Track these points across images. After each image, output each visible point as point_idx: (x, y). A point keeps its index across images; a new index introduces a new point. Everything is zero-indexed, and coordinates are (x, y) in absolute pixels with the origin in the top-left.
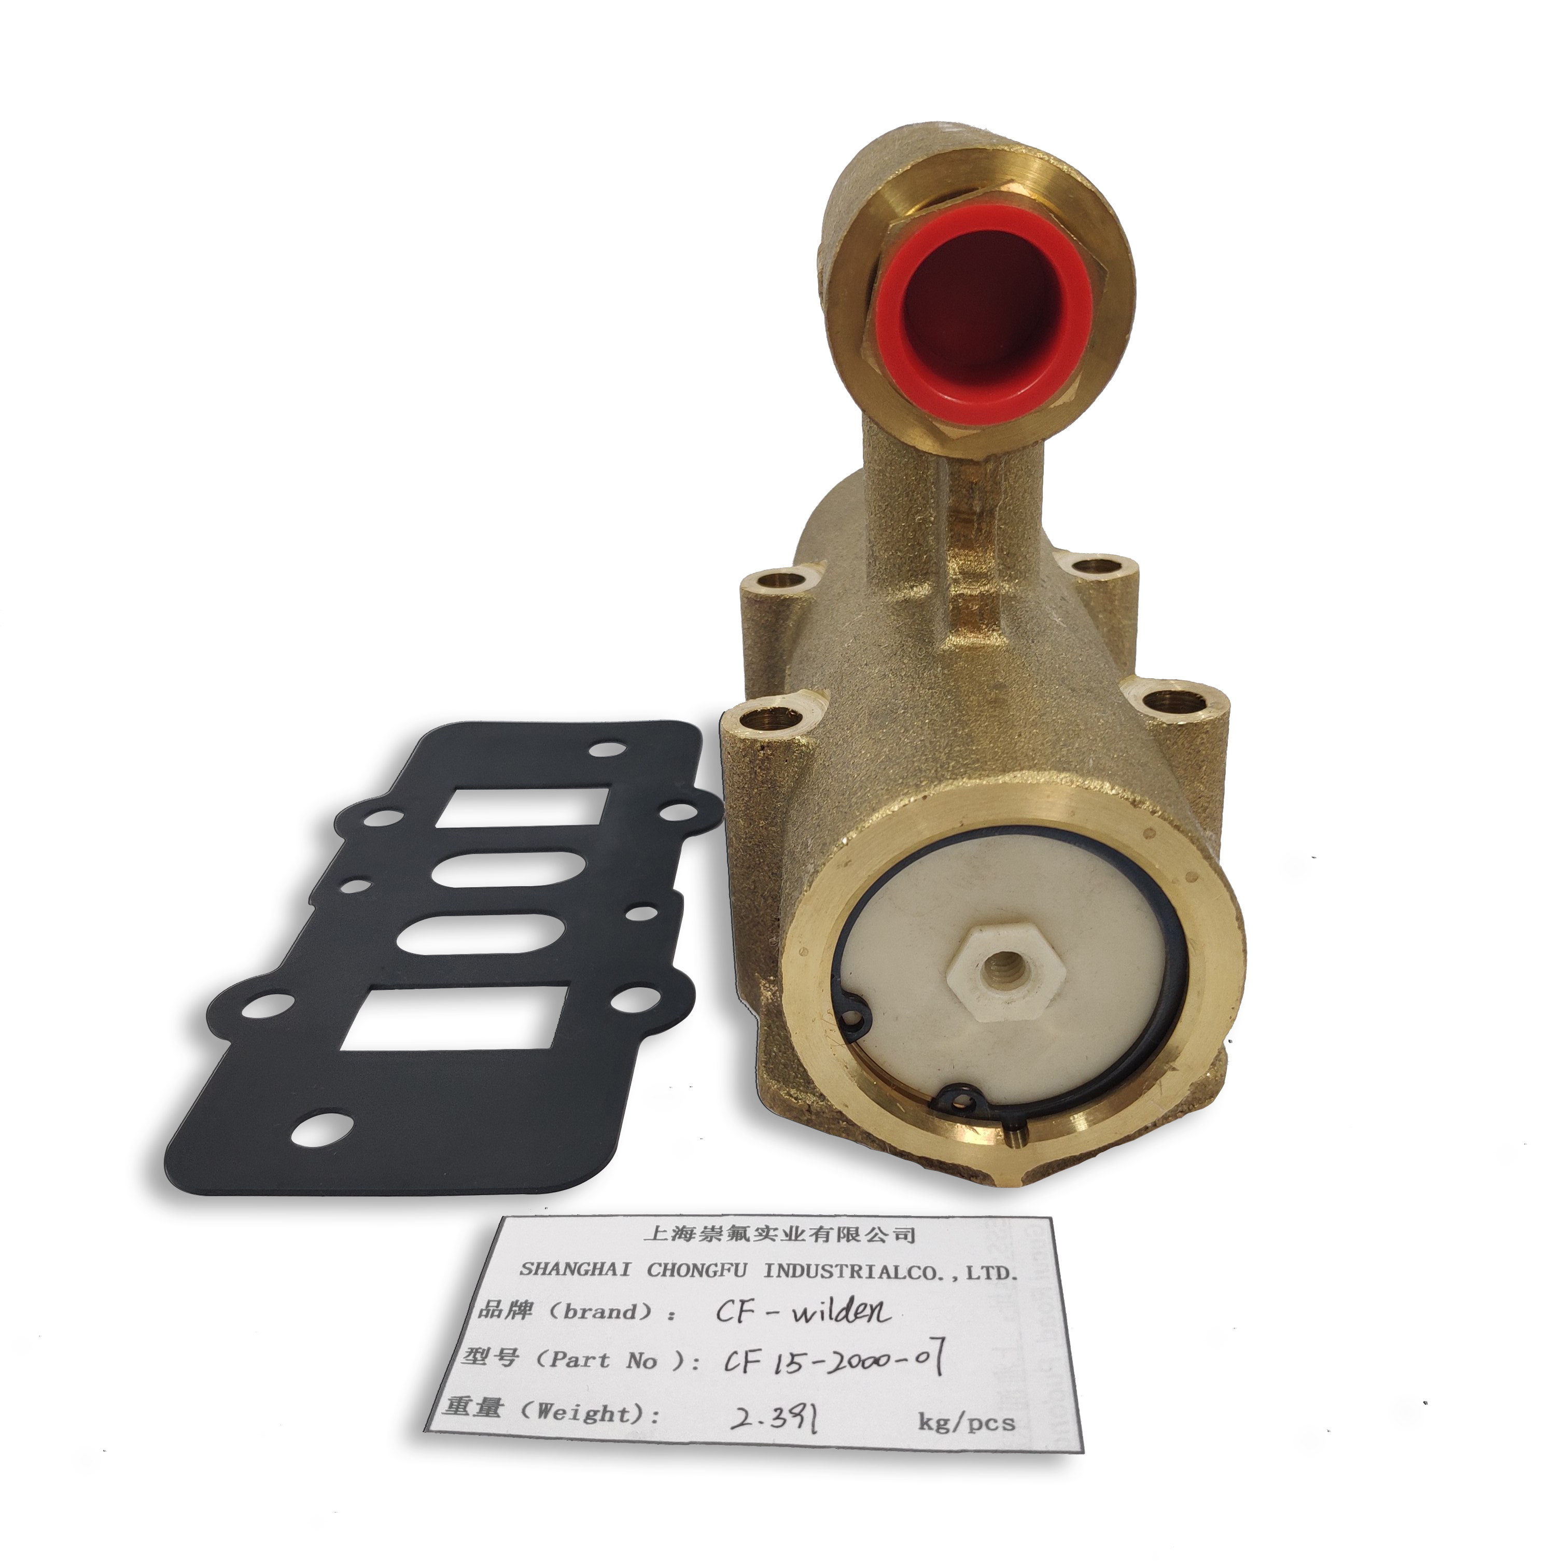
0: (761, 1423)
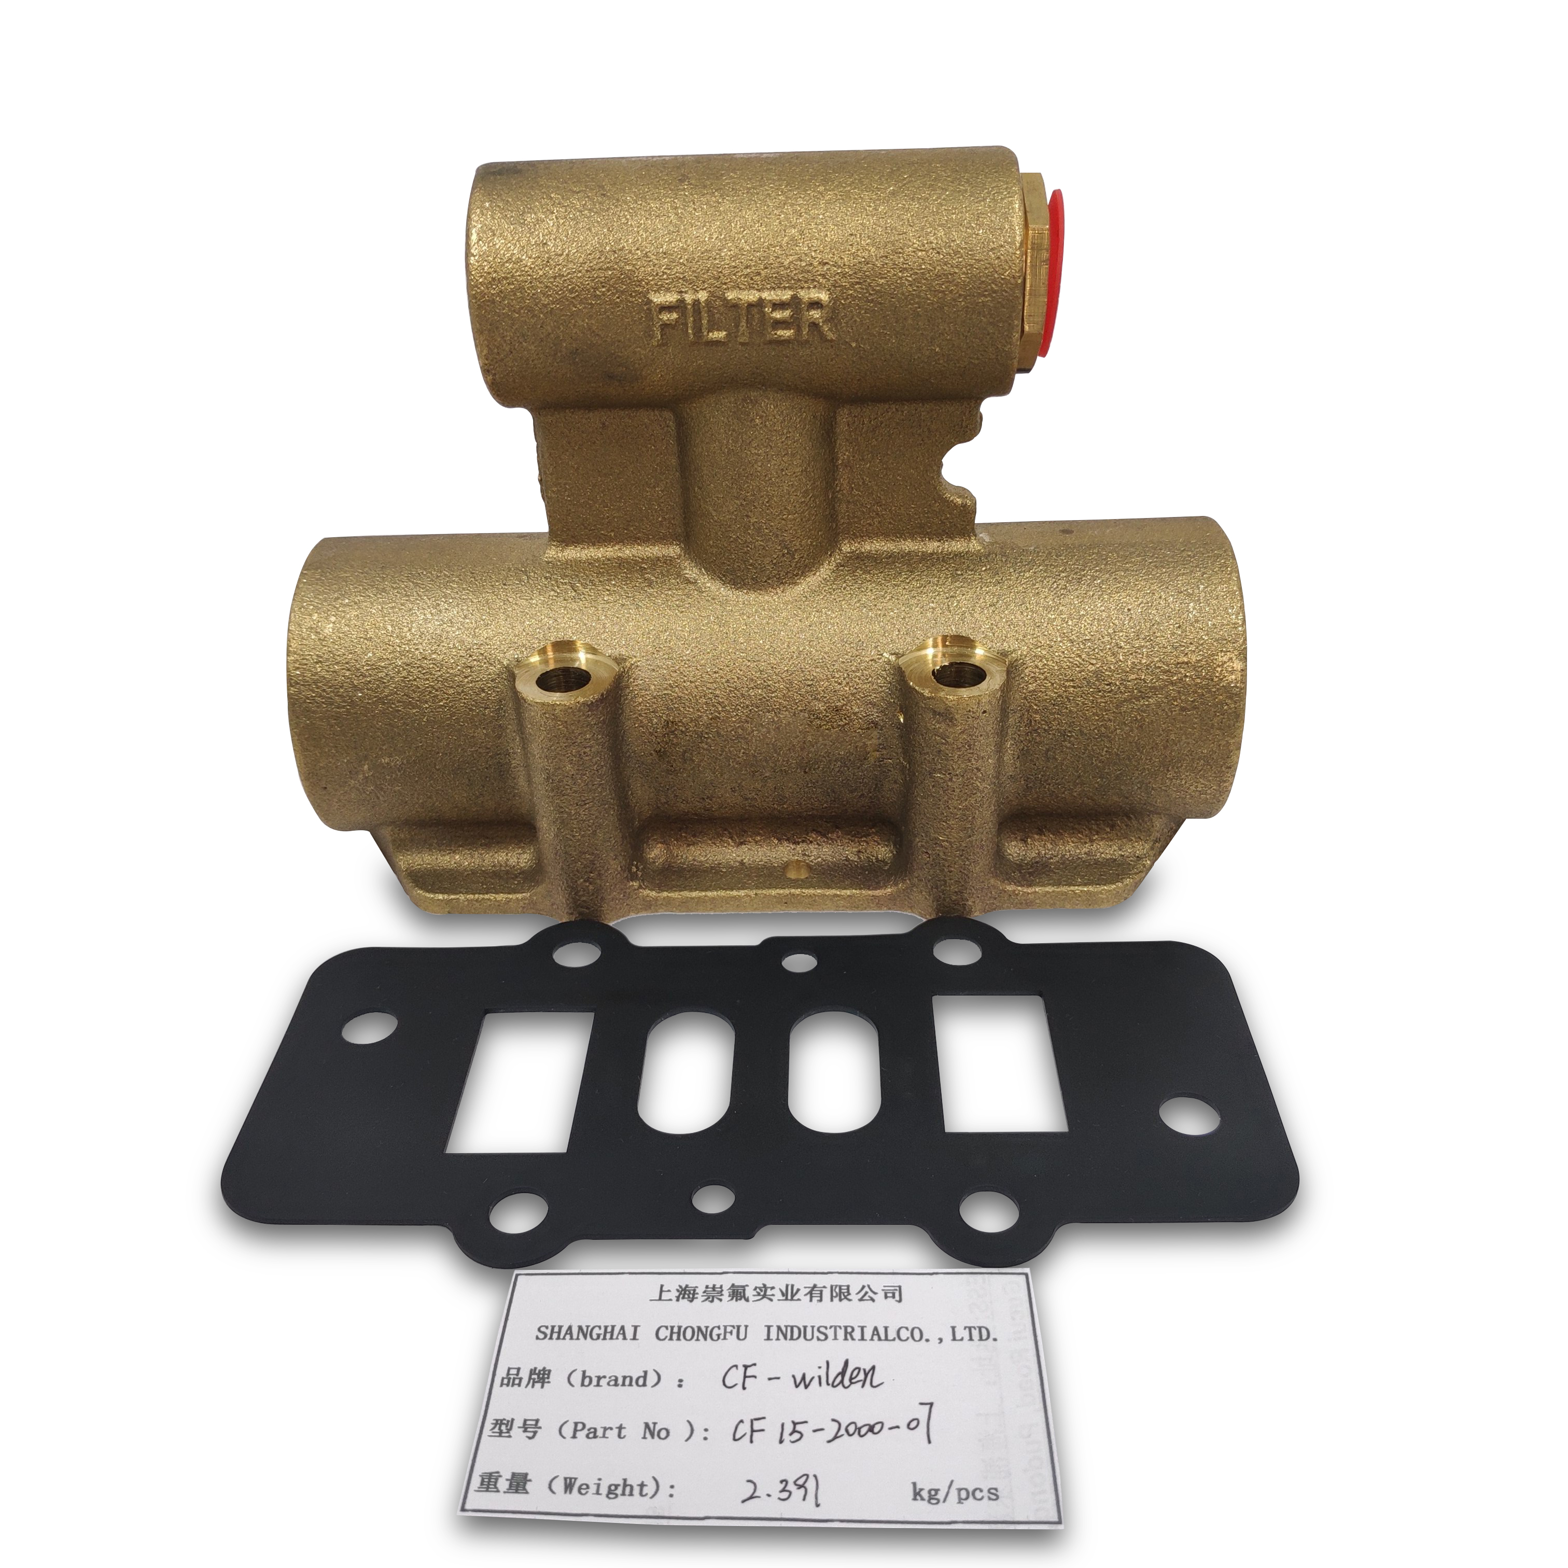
0: (769, 1495)
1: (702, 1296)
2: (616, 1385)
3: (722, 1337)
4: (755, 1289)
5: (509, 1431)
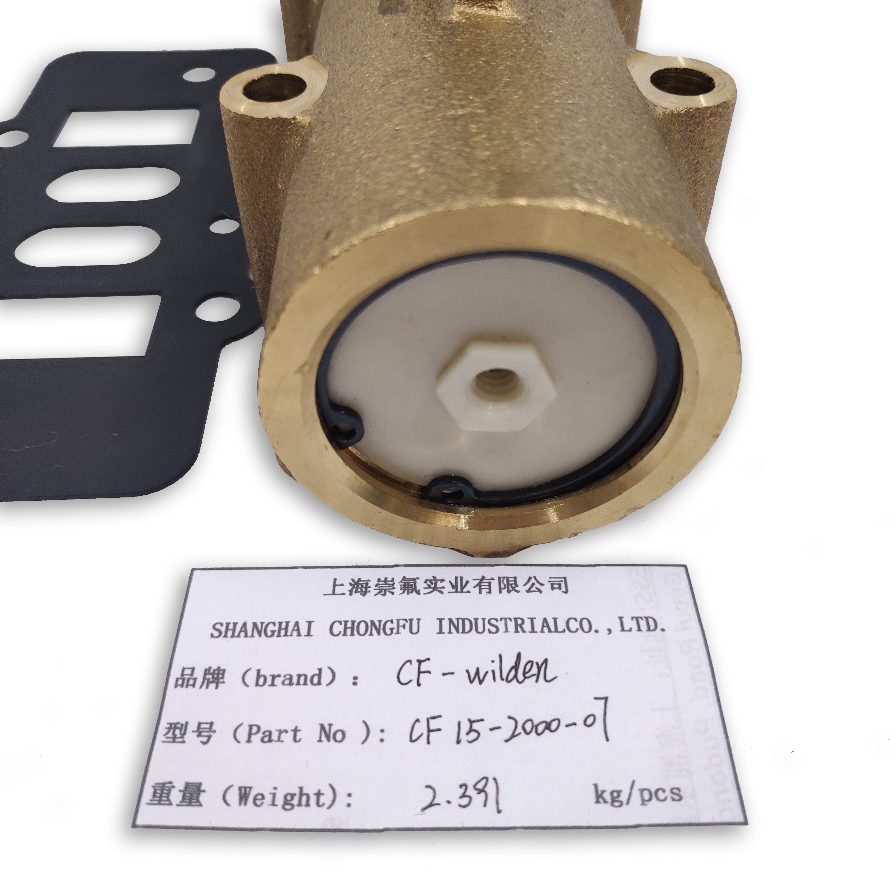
0: (449, 802)
1: (375, 589)
2: (291, 684)
3: (395, 631)
4: (426, 582)
5: (183, 735)
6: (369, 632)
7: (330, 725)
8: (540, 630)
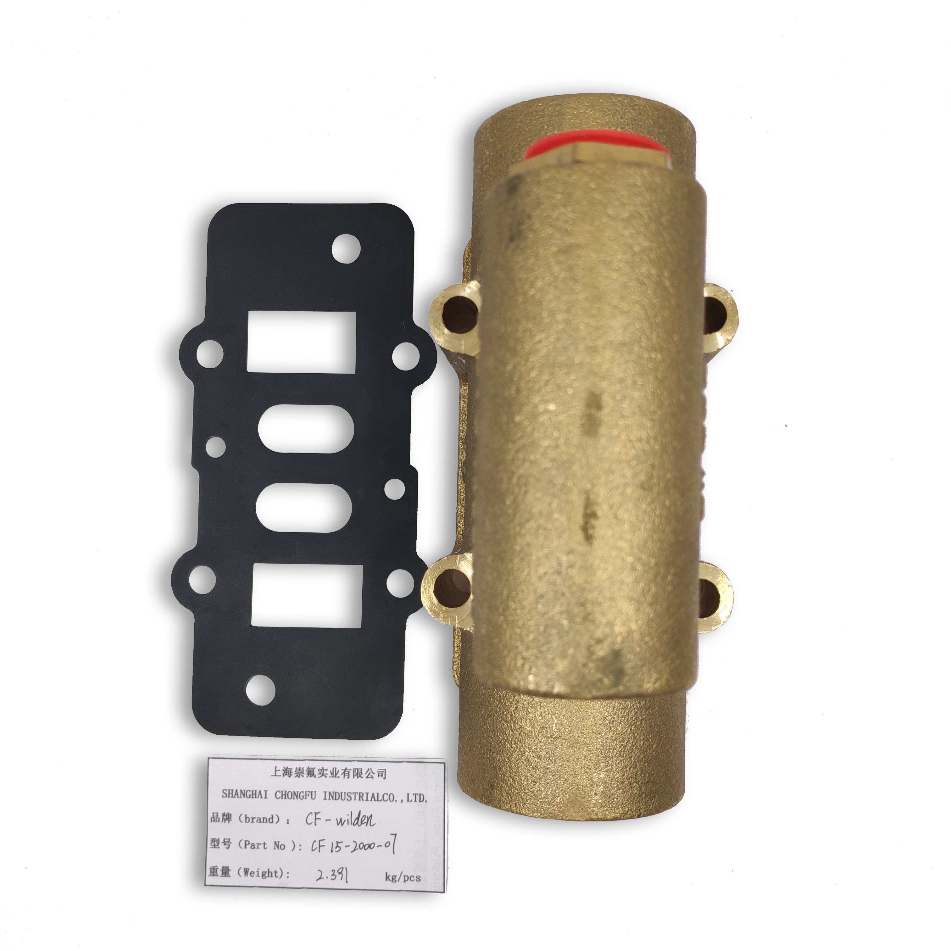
0: (327, 877)
2: (260, 822)
3: (305, 797)
4: (319, 770)
5: (218, 844)
6: (293, 798)
7: (279, 842)
8: (370, 799)
